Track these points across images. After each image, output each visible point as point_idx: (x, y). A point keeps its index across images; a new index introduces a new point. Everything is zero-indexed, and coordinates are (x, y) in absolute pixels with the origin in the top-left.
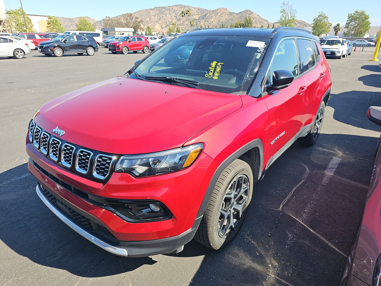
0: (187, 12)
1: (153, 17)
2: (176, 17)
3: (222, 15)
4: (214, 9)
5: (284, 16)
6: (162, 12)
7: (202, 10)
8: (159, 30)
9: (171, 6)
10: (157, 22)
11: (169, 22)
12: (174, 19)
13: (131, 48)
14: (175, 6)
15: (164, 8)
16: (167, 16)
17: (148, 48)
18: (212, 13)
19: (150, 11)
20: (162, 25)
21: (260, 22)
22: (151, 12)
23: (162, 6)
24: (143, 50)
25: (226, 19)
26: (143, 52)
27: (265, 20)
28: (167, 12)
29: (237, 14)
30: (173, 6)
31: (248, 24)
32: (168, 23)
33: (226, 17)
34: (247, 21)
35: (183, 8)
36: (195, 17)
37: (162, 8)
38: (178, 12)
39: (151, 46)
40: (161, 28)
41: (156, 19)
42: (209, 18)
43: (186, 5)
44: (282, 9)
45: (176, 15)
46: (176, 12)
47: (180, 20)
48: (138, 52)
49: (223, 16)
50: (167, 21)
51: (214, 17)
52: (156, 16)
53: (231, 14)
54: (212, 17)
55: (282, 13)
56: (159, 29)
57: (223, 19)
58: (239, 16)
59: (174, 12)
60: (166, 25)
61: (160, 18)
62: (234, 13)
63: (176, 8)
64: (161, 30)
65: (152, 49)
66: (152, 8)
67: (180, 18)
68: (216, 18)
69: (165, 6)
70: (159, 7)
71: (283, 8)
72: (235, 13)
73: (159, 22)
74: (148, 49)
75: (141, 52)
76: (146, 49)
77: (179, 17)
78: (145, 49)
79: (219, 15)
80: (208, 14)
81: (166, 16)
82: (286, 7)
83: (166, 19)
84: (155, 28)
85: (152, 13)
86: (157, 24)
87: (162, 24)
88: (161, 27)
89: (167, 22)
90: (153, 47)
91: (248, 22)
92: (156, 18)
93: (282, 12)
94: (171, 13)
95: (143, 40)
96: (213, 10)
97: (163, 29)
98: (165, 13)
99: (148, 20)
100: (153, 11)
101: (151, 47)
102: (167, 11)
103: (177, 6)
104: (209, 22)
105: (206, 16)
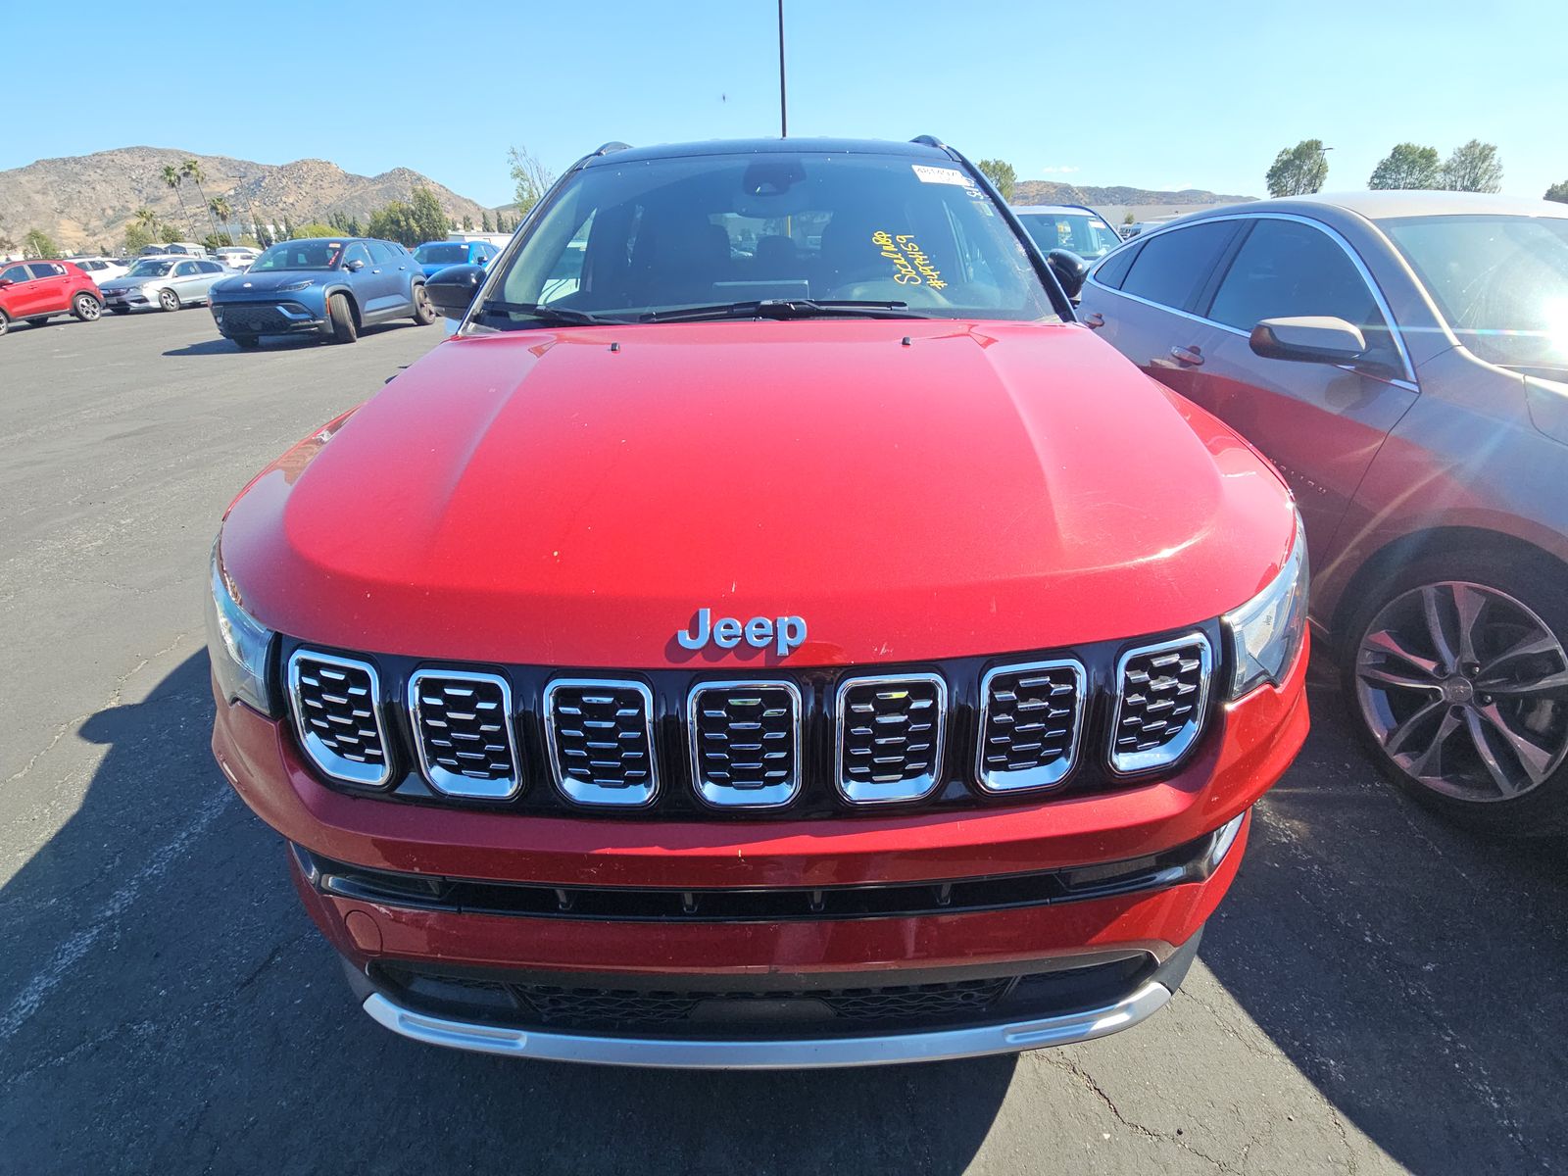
0: (187, 170)
1: (38, 198)
2: (140, 191)
3: (320, 183)
4: (285, 163)
5: (525, 187)
6: (75, 178)
7: (236, 164)
8: (79, 240)
9: (102, 155)
10: (62, 212)
11: (113, 208)
12: (132, 196)
13: (16, 309)
14: (120, 150)
15: (77, 161)
16: (98, 187)
17: (93, 300)
18: (280, 176)
19: (18, 178)
20: (87, 224)
21: (454, 206)
22: (23, 179)
23: (65, 156)
24: (73, 311)
25: (340, 197)
26: (75, 318)
27: (466, 200)
28: (93, 175)
29: (374, 181)
30: (111, 153)
31: (428, 209)
32: (110, 212)
33: (339, 189)
34: (422, 200)
35: (156, 159)
36: (217, 190)
37: (65, 162)
38: (142, 171)
39: (106, 292)
40: (87, 233)
41: (52, 201)
42: (275, 192)
43: (168, 147)
44: (512, 166)
45: (134, 184)
46: (133, 173)
47: (158, 199)
48: (50, 320)
49: (325, 185)
50: (105, 206)
51: (295, 188)
52: (51, 193)
53: (352, 180)
54: (287, 189)
55: (518, 180)
56: (77, 238)
57: (331, 195)
58: (380, 186)
59: (123, 174)
60: (105, 220)
61: (70, 198)
62: (360, 177)
63: (127, 159)
64: (91, 239)
65: (113, 301)
66: (24, 166)
67: (156, 194)
68: (305, 194)
69: (78, 156)
70: (53, 161)
71: (516, 163)
72: (364, 178)
73: (70, 212)
74: (95, 302)
75: (67, 317)
76: (85, 304)
77: (152, 190)
78: (83, 306)
79: (310, 181)
80: (264, 177)
81: (94, 188)
82: (522, 163)
83: (98, 200)
84: (60, 235)
85: (28, 182)
86: (62, 222)
87: (84, 220)
88: (84, 230)
89: (104, 210)
90: (113, 295)
91: (426, 205)
92: (49, 198)
93: (517, 176)
94: (113, 178)
95: (59, 270)
96: (282, 168)
97: (96, 238)
98: (83, 178)
99: (21, 208)
100: (32, 177)
101: (105, 296)
102: (92, 173)
103: (128, 150)
104: (280, 205)
105: (260, 186)
